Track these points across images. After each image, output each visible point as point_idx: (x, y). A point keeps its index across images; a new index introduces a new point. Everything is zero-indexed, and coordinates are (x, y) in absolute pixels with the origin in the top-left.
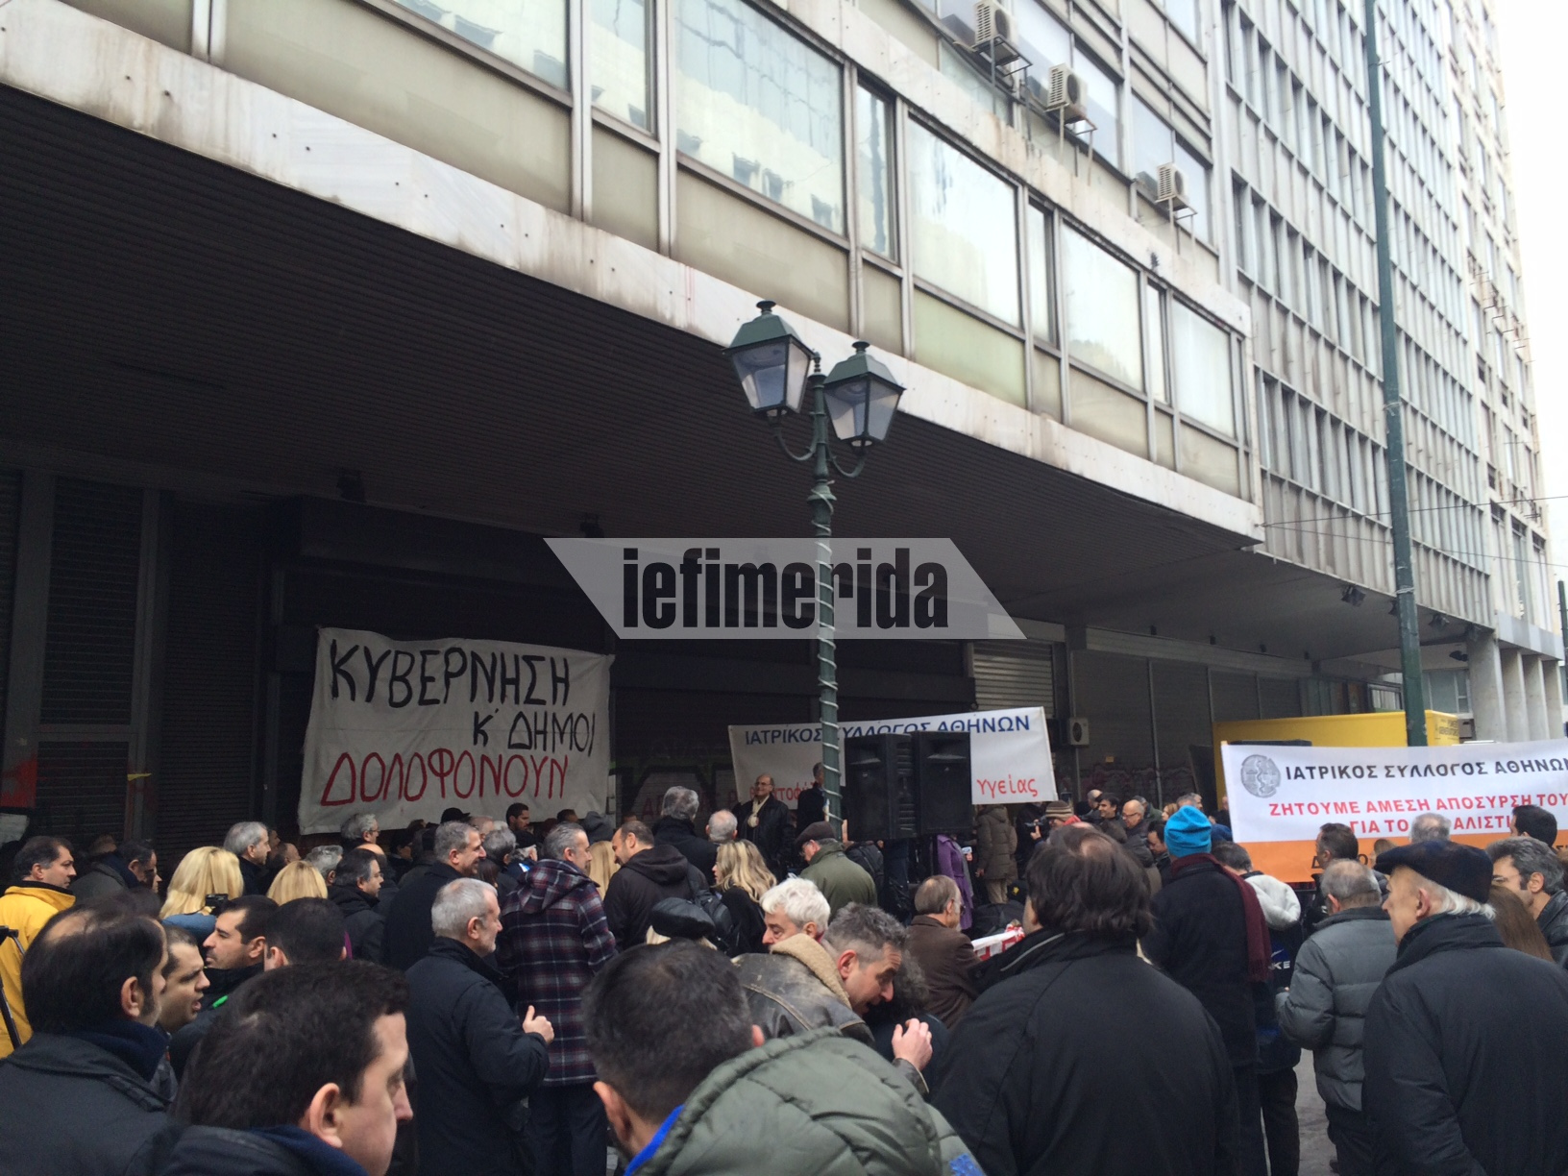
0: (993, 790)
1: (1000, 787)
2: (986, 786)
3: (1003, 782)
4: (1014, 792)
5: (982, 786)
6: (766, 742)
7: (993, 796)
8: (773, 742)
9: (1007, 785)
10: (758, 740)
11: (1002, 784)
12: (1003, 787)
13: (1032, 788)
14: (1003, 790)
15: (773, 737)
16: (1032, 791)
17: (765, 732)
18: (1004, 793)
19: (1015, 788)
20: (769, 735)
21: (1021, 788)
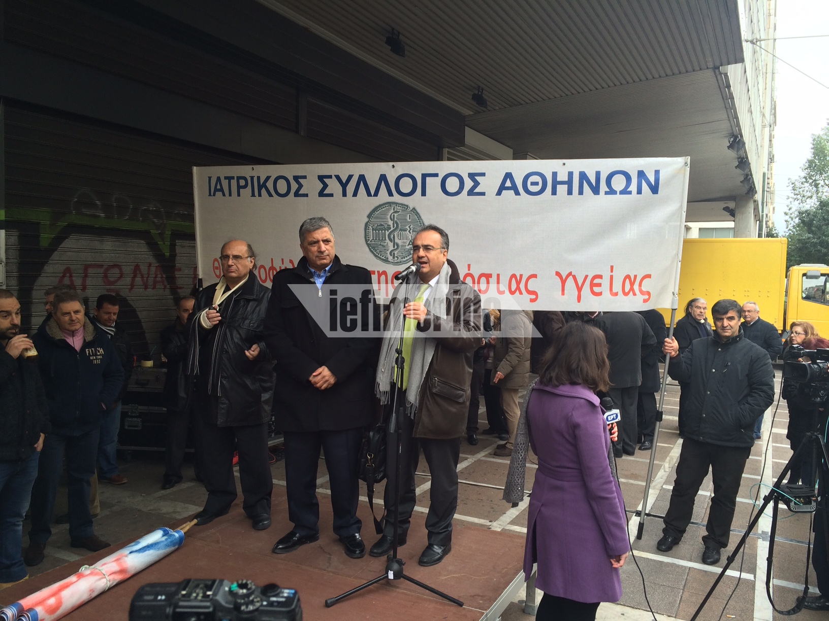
0: (579, 289)
1: (592, 285)
2: (570, 282)
3: (600, 277)
4: (616, 294)
5: (563, 282)
6: (230, 195)
7: (579, 299)
8: (239, 195)
9: (605, 282)
10: (222, 190)
11: (597, 281)
12: (599, 285)
14: (596, 289)
15: (239, 187)
17: (229, 179)
18: (600, 294)
19: (617, 287)
20: (234, 183)
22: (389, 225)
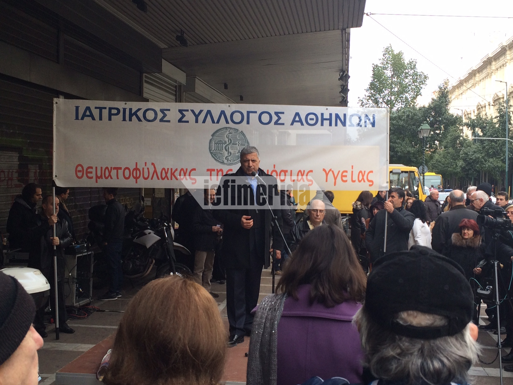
0: (335, 179)
1: (342, 176)
2: (331, 175)
3: (346, 172)
4: (354, 181)
5: (327, 175)
6: (101, 119)
7: (335, 184)
8: (110, 119)
9: (349, 174)
10: (91, 116)
11: (344, 174)
13: (370, 179)
15: (110, 115)
16: (369, 181)
17: (101, 109)
19: (355, 178)
20: (105, 111)
21: (361, 178)
22: (225, 141)
